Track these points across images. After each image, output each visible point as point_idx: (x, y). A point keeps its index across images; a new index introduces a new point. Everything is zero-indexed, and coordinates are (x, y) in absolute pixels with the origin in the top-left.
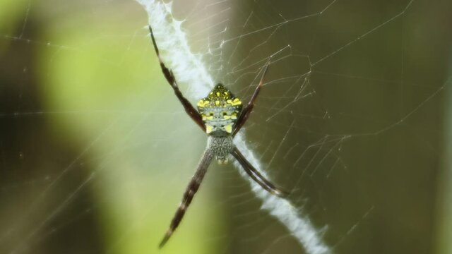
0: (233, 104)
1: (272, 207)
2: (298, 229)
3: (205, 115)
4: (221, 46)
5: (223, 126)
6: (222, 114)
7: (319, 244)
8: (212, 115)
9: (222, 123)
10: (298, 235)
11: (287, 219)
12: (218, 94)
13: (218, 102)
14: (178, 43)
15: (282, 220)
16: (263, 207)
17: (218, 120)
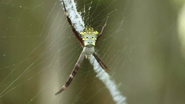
0: (96, 34)
1: (100, 76)
2: (109, 85)
3: (84, 38)
4: (89, 9)
5: (92, 43)
6: (92, 38)
7: (116, 91)
8: (87, 38)
9: (91, 41)
10: (108, 87)
11: (105, 81)
12: (90, 29)
13: (90, 33)
14: (72, 7)
15: (103, 81)
16: (97, 76)
17: (90, 40)
